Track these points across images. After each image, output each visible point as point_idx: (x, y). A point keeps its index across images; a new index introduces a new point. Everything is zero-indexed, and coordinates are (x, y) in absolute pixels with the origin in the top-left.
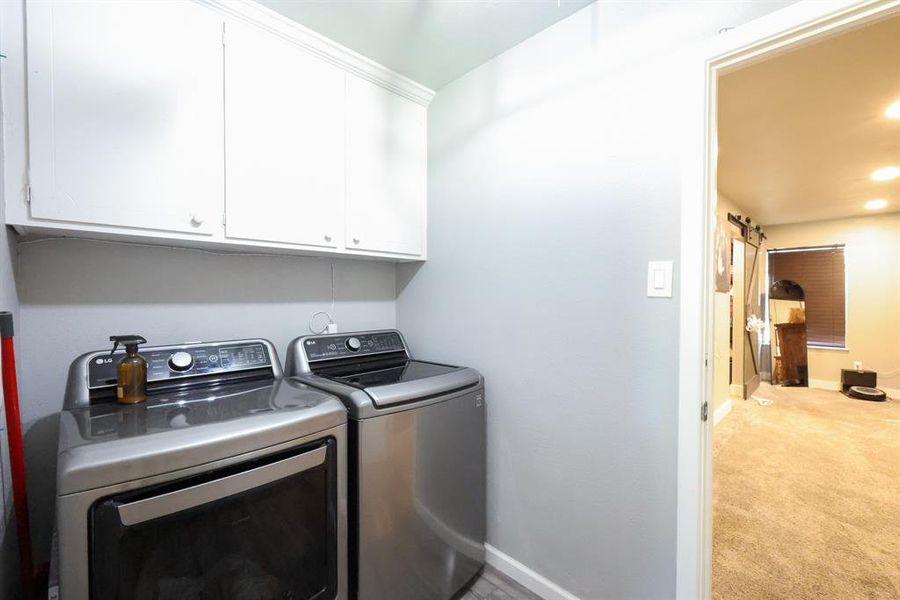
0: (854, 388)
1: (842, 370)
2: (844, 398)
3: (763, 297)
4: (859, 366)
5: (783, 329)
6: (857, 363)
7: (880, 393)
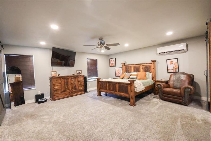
0: (39, 100)
1: (35, 95)
2: (37, 105)
3: (4, 73)
4: (39, 93)
5: (12, 85)
6: (39, 92)
7: (46, 99)
